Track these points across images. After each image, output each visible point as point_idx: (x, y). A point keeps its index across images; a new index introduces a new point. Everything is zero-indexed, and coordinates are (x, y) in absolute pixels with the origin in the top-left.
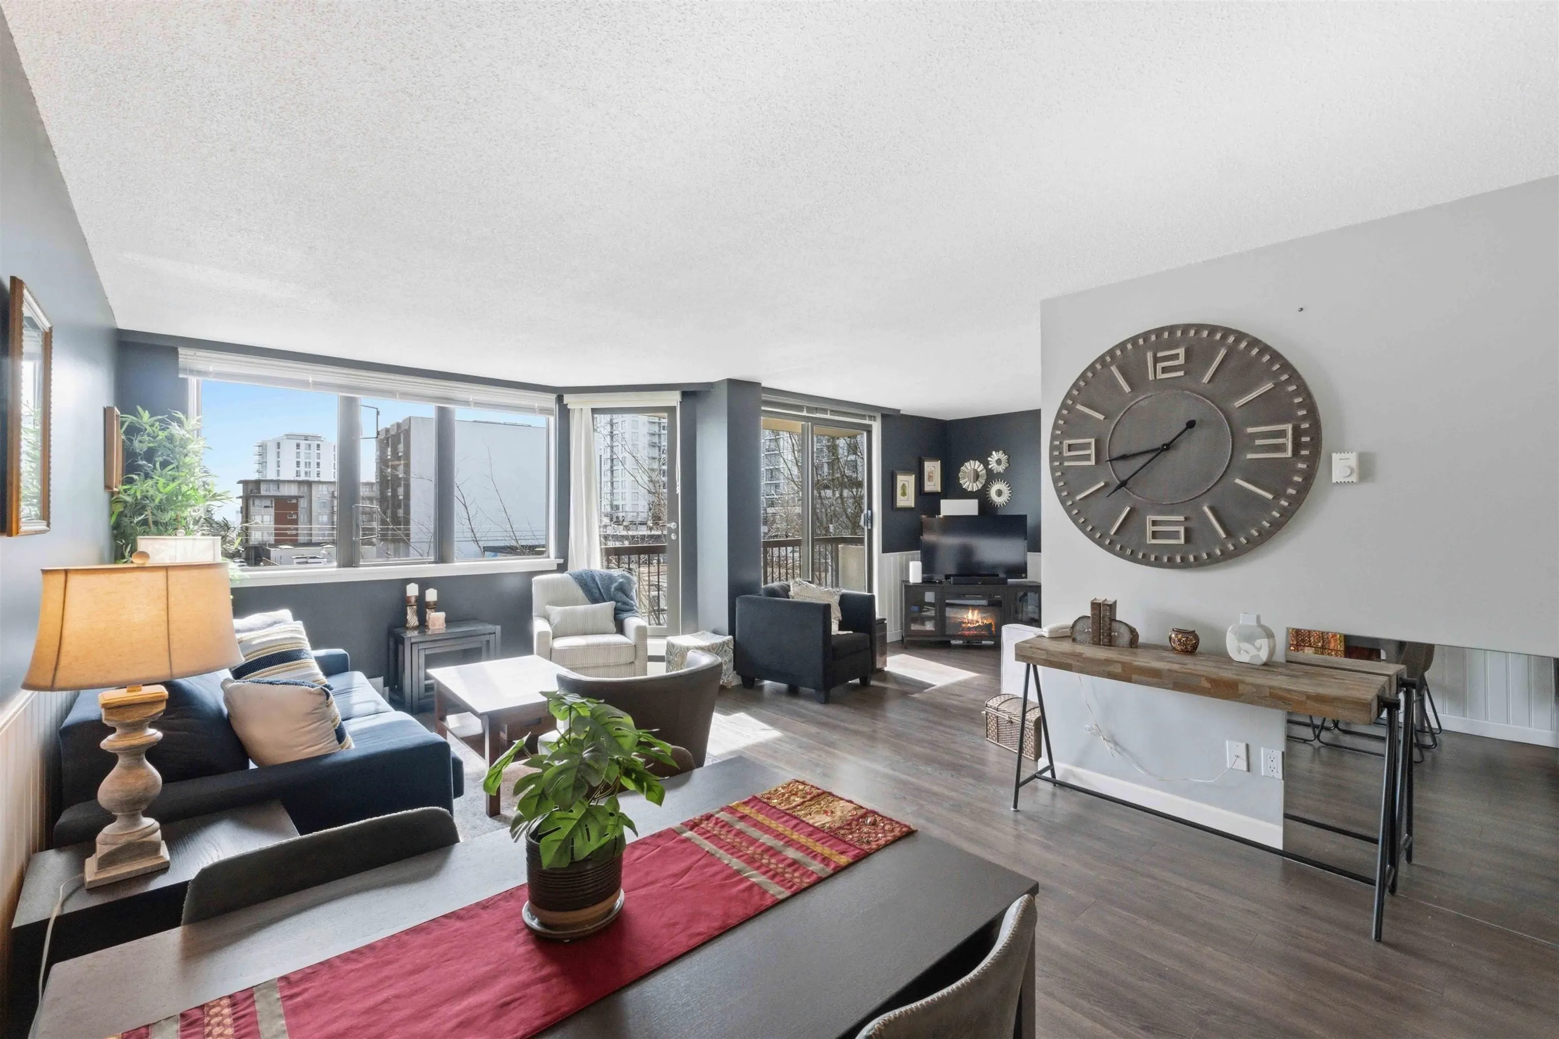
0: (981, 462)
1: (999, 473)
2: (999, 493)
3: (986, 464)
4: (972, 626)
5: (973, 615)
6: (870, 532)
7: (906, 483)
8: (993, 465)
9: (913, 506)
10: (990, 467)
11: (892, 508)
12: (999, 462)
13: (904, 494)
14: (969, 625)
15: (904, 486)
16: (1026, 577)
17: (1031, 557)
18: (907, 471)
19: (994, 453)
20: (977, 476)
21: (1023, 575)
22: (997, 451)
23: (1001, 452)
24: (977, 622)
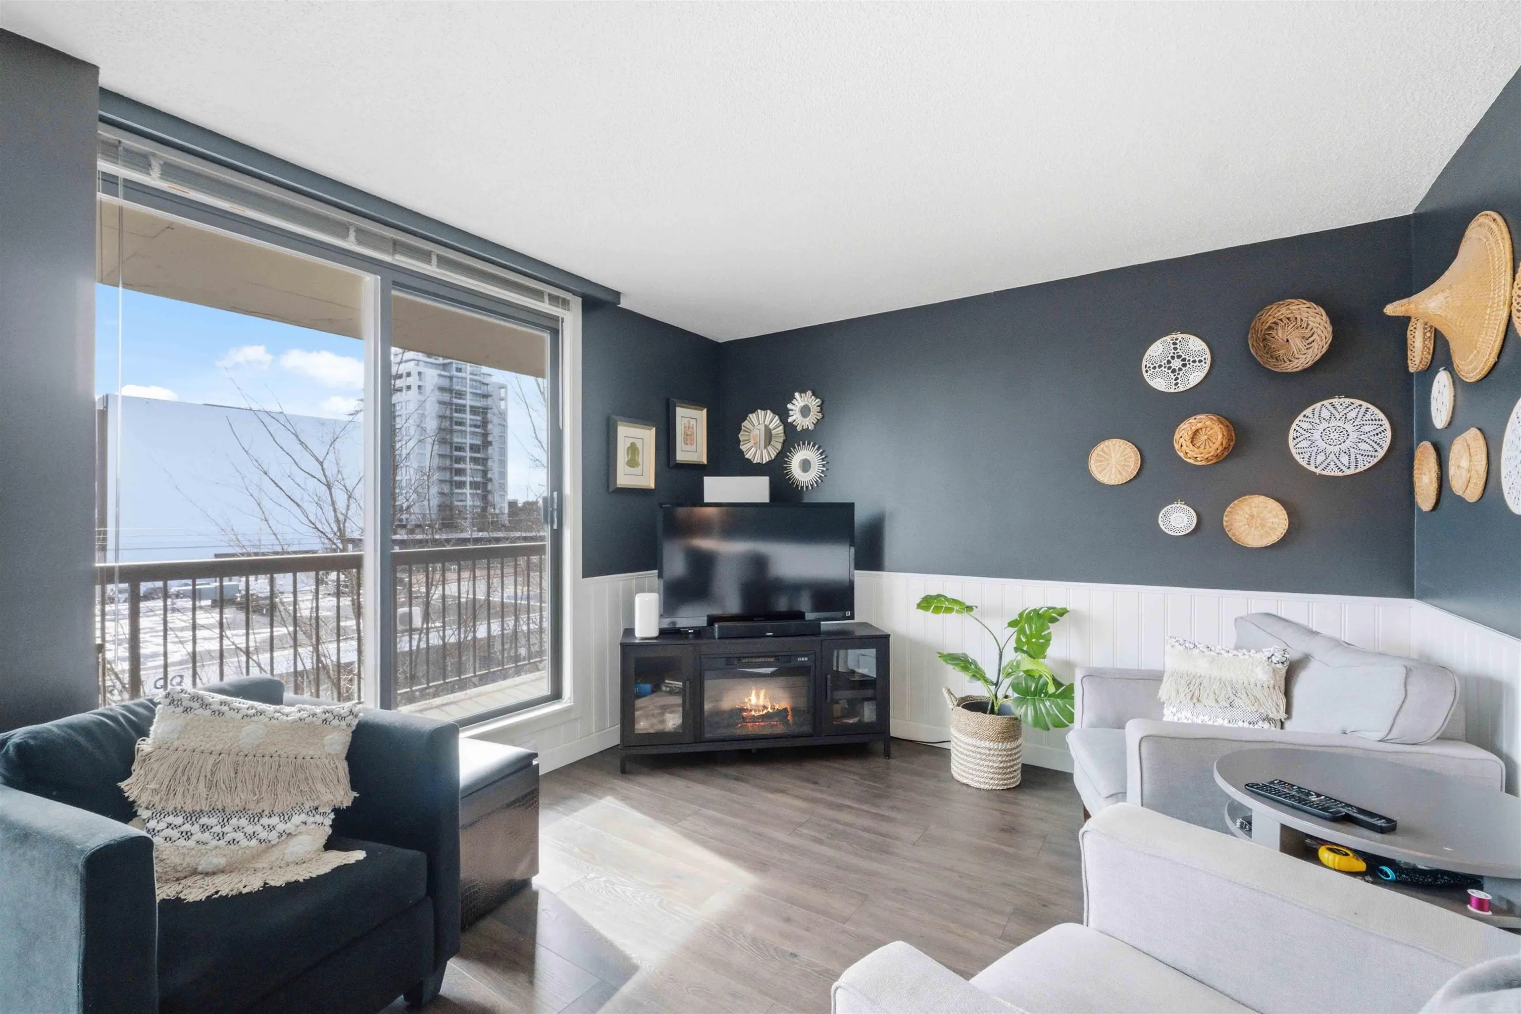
0: (774, 412)
1: (806, 431)
2: (806, 465)
3: (783, 414)
4: (757, 714)
5: (758, 696)
6: (557, 537)
7: (639, 445)
8: (795, 416)
9: (653, 486)
10: (790, 420)
11: (608, 491)
12: (805, 411)
13: (632, 463)
14: (753, 713)
15: (633, 449)
16: (852, 617)
17: (863, 579)
18: (639, 418)
19: (797, 395)
20: (769, 436)
21: (848, 614)
22: (802, 391)
23: (809, 393)
24: (765, 707)
